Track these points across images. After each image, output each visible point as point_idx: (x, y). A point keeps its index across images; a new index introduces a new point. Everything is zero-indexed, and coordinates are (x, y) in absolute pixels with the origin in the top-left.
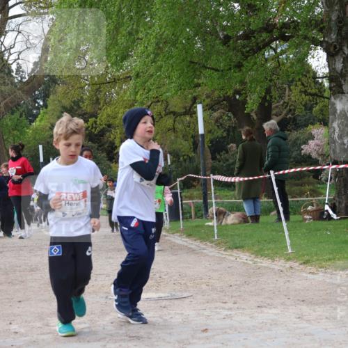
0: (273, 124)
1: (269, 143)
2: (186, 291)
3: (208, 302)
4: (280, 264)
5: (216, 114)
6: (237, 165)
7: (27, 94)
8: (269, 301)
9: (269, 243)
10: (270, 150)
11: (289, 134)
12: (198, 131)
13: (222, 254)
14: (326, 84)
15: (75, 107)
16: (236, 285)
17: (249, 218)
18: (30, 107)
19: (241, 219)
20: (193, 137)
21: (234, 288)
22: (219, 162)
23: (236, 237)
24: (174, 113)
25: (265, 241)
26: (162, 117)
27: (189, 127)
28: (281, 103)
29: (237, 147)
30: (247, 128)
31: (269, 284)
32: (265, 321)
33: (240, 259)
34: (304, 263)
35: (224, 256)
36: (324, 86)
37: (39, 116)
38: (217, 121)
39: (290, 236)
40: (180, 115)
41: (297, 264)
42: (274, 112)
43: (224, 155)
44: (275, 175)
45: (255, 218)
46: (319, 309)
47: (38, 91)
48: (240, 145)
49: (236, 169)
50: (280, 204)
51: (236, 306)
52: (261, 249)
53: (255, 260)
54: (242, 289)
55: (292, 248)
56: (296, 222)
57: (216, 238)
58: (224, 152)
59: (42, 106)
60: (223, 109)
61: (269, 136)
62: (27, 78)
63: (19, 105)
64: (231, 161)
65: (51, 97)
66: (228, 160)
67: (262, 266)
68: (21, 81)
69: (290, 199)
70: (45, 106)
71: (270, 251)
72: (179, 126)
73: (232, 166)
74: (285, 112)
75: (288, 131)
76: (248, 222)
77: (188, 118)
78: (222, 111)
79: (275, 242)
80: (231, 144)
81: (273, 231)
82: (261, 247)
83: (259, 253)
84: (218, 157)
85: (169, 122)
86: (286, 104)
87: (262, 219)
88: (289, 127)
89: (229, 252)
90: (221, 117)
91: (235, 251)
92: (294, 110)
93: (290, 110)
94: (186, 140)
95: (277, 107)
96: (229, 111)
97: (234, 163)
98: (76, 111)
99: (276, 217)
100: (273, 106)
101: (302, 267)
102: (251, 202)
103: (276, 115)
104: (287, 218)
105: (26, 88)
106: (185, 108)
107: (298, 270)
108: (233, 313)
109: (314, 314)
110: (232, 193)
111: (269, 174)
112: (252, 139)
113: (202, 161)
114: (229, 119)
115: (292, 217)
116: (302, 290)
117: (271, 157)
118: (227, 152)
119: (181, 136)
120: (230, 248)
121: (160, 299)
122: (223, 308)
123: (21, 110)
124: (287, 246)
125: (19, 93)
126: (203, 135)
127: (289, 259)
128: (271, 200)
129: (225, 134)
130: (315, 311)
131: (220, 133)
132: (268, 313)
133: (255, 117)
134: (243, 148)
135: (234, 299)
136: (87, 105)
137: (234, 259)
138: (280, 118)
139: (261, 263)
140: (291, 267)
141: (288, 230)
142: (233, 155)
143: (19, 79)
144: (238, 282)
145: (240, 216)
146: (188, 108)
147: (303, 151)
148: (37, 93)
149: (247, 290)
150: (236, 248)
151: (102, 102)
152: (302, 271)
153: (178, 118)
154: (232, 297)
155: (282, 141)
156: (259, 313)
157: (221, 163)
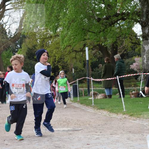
0: (118, 56)
1: (117, 64)
2: (80, 127)
3: (89, 132)
4: (120, 116)
5: (94, 52)
6: (103, 73)
7: (13, 43)
8: (115, 132)
9: (116, 107)
10: (117, 67)
11: (125, 60)
12: (86, 59)
13: (95, 111)
14: (141, 39)
15: (34, 48)
16: (101, 125)
17: (107, 96)
18: (14, 48)
19: (104, 97)
20: (84, 61)
21: (100, 126)
22: (95, 72)
23: (102, 104)
24: (76, 51)
25: (114, 106)
26: (71, 53)
27: (82, 57)
28: (122, 47)
29: (103, 66)
30: (107, 58)
31: (115, 124)
32: (114, 140)
33: (103, 114)
34: (131, 116)
35: (96, 112)
36: (140, 40)
37: (18, 52)
38: (94, 54)
39: (125, 104)
40: (78, 52)
41: (128, 116)
42: (118, 51)
43: (97, 69)
44: (119, 78)
45: (110, 96)
46: (137, 136)
47: (18, 41)
48: (104, 65)
49: (102, 75)
50: (121, 90)
51: (101, 134)
52: (112, 110)
53: (110, 114)
54: (104, 126)
55: (126, 109)
56: (128, 98)
57: (93, 105)
58: (97, 68)
59: (19, 48)
60: (97, 49)
61: (116, 61)
62: (13, 35)
63: (9, 47)
64: (100, 72)
65: (23, 44)
66: (98, 71)
67: (113, 117)
68: (10, 37)
69: (125, 88)
70: (21, 47)
71: (116, 110)
72: (78, 57)
73: (100, 74)
74: (123, 51)
75: (125, 59)
76: (107, 98)
77: (82, 53)
78: (97, 50)
79: (118, 106)
80: (100, 65)
81: (117, 102)
82: (112, 108)
83: (111, 111)
84: (94, 70)
85: (73, 54)
86: (123, 47)
87: (113, 97)
88: (125, 57)
89: (99, 111)
90: (96, 53)
91: (101, 110)
92: (127, 50)
93: (125, 50)
94: (81, 63)
95: (120, 49)
96: (99, 50)
97: (101, 73)
98: (34, 50)
99: (119, 96)
100: (118, 48)
101: (130, 117)
102: (108, 90)
103: (120, 52)
104: (124, 96)
105: (12, 40)
106: (80, 49)
107: (128, 119)
108: (100, 137)
109: (135, 137)
110: (100, 85)
111: (116, 77)
112: (109, 62)
113: (87, 72)
114: (99, 54)
115: (126, 96)
116: (130, 127)
117: (117, 70)
118: (98, 68)
119: (79, 61)
120: (99, 109)
121: (69, 130)
122: (96, 135)
123: (10, 49)
124: (123, 109)
125: (9, 42)
126: (88, 61)
127: (124, 114)
128: (117, 88)
129: (97, 60)
130: (135, 136)
131: (95, 60)
132: (115, 137)
133: (110, 53)
134: (105, 66)
135: (100, 131)
136: (39, 47)
137: (100, 113)
138: (121, 53)
139: (112, 115)
140: (125, 117)
141: (124, 102)
142: (101, 69)
143: (10, 36)
144: (102, 124)
145: (103, 95)
146: (82, 49)
147: (131, 68)
148: (17, 42)
149: (106, 127)
150: (102, 109)
151: (45, 46)
152: (130, 119)
153: (77, 53)
154: (99, 130)
155: (122, 63)
156: (111, 137)
157: (96, 73)
